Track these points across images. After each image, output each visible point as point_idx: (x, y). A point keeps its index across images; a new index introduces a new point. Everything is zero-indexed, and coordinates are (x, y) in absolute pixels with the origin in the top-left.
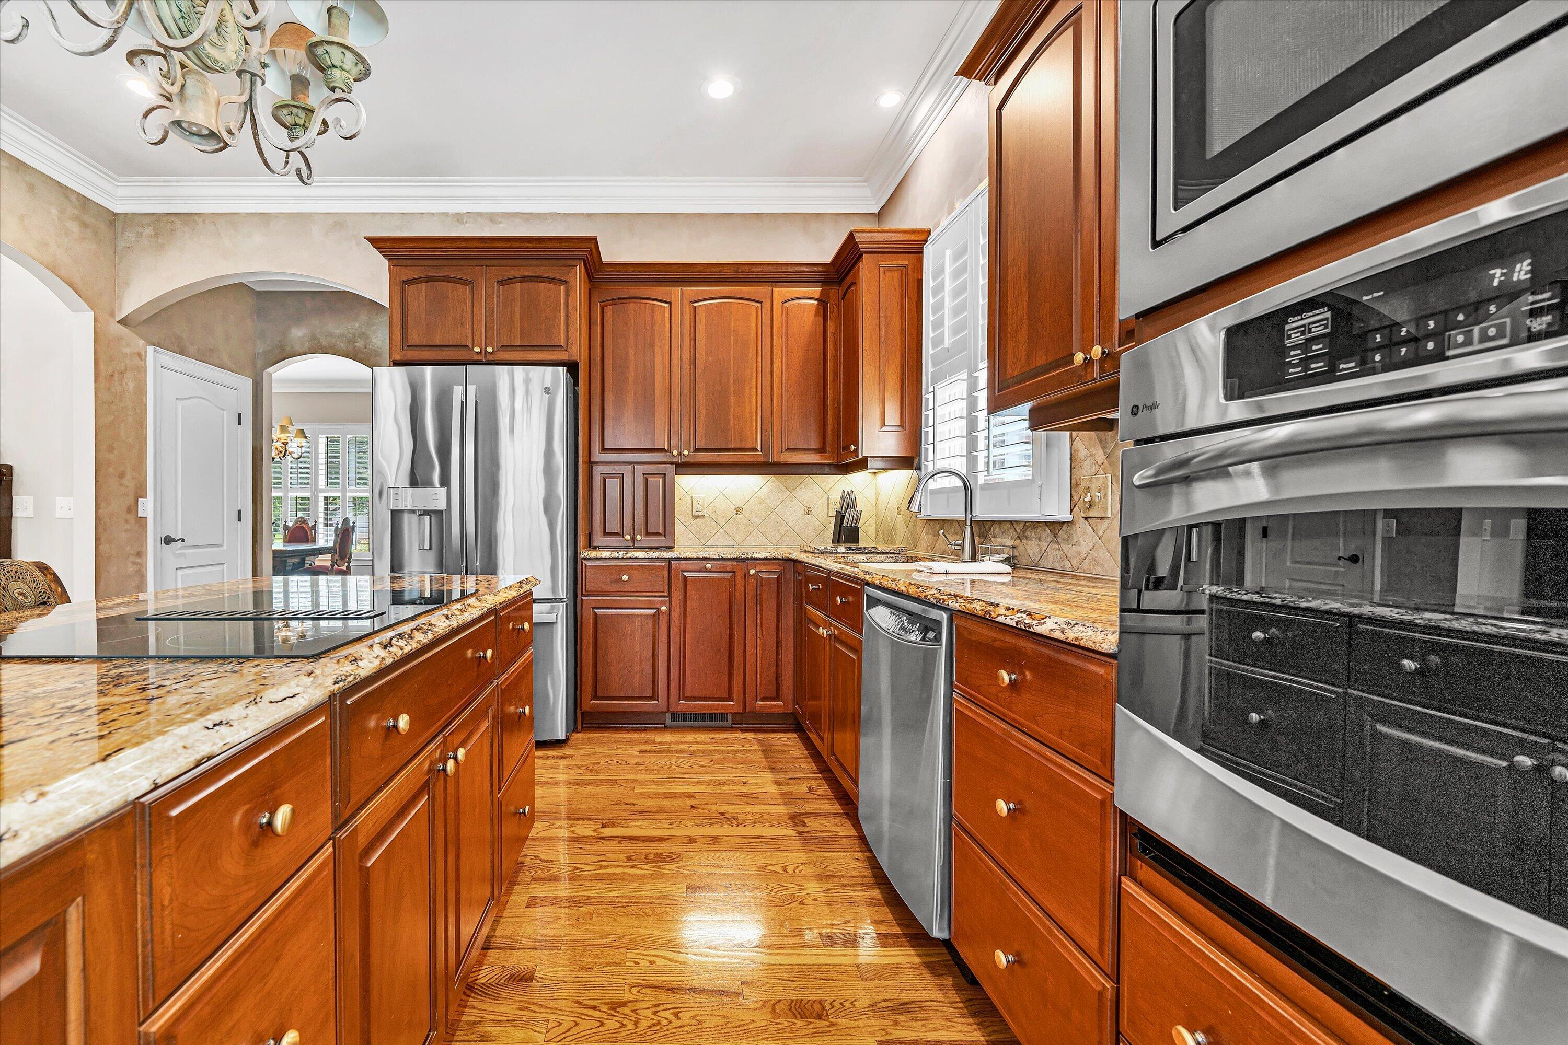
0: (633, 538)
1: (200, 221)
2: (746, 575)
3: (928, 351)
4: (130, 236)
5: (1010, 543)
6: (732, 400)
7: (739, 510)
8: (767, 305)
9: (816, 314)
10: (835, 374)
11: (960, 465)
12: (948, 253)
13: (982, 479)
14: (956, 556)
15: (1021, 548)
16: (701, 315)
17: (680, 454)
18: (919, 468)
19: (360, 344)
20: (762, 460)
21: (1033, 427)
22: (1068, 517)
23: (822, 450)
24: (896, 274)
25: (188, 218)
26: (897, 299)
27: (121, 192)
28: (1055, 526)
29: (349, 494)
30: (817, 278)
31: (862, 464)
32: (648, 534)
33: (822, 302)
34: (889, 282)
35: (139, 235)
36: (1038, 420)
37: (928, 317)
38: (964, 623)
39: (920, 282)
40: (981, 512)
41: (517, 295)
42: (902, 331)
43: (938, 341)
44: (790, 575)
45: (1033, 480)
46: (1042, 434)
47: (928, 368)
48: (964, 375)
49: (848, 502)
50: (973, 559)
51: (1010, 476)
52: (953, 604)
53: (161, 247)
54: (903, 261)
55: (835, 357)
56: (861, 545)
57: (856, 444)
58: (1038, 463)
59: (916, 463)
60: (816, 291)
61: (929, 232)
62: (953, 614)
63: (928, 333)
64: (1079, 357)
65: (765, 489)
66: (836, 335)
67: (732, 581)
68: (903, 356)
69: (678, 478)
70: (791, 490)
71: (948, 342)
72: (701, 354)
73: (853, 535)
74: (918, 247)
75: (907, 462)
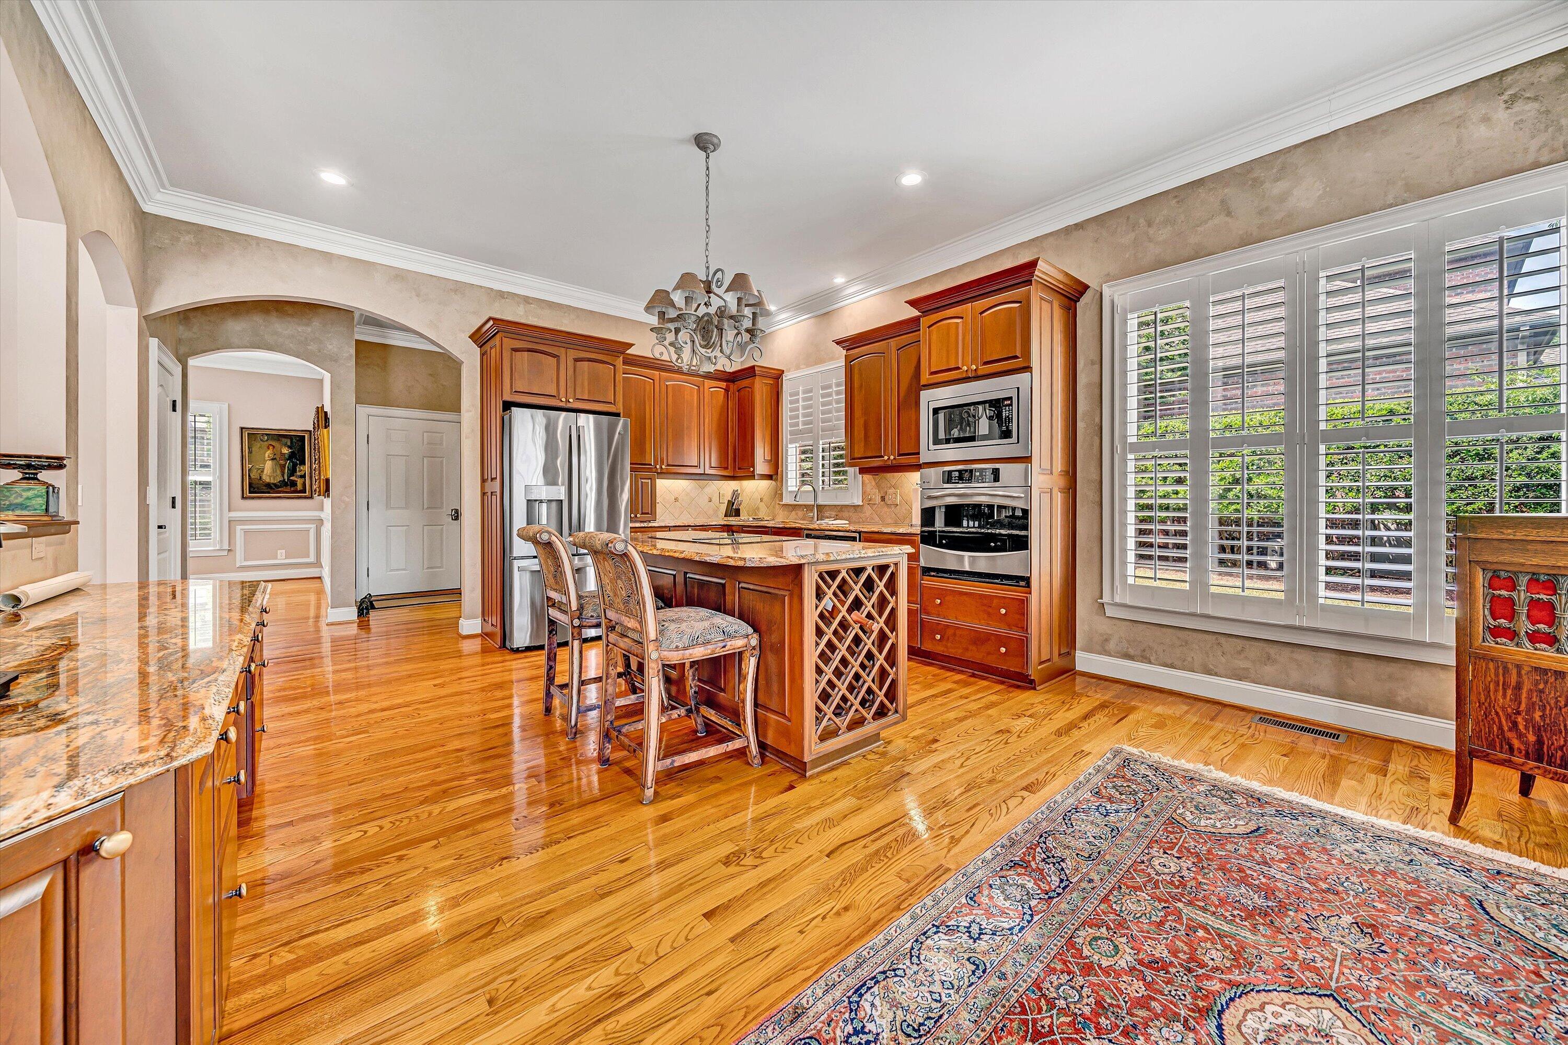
0: (636, 516)
1: (251, 241)
3: (786, 428)
4: (168, 238)
6: (685, 438)
7: (676, 499)
8: (701, 389)
9: (723, 395)
10: (733, 429)
12: (801, 388)
16: (670, 390)
17: (660, 467)
19: (312, 347)
20: (700, 472)
22: (861, 504)
23: (723, 468)
24: (769, 387)
26: (768, 400)
27: (159, 196)
28: (856, 507)
30: (725, 378)
31: (751, 477)
32: (642, 513)
33: (727, 390)
34: (766, 391)
35: (175, 239)
37: (786, 413)
39: (778, 393)
40: (820, 502)
42: (771, 414)
43: (794, 425)
47: (786, 436)
48: (811, 443)
49: (735, 494)
53: (204, 256)
54: (771, 382)
55: (733, 421)
56: (742, 517)
57: (753, 467)
59: (777, 477)
60: (723, 385)
61: (783, 371)
63: (785, 420)
64: (886, 458)
65: (690, 487)
66: (733, 409)
68: (772, 427)
69: (657, 481)
70: (702, 488)
71: (801, 427)
72: (670, 411)
73: (737, 513)
74: (777, 376)
75: (769, 477)
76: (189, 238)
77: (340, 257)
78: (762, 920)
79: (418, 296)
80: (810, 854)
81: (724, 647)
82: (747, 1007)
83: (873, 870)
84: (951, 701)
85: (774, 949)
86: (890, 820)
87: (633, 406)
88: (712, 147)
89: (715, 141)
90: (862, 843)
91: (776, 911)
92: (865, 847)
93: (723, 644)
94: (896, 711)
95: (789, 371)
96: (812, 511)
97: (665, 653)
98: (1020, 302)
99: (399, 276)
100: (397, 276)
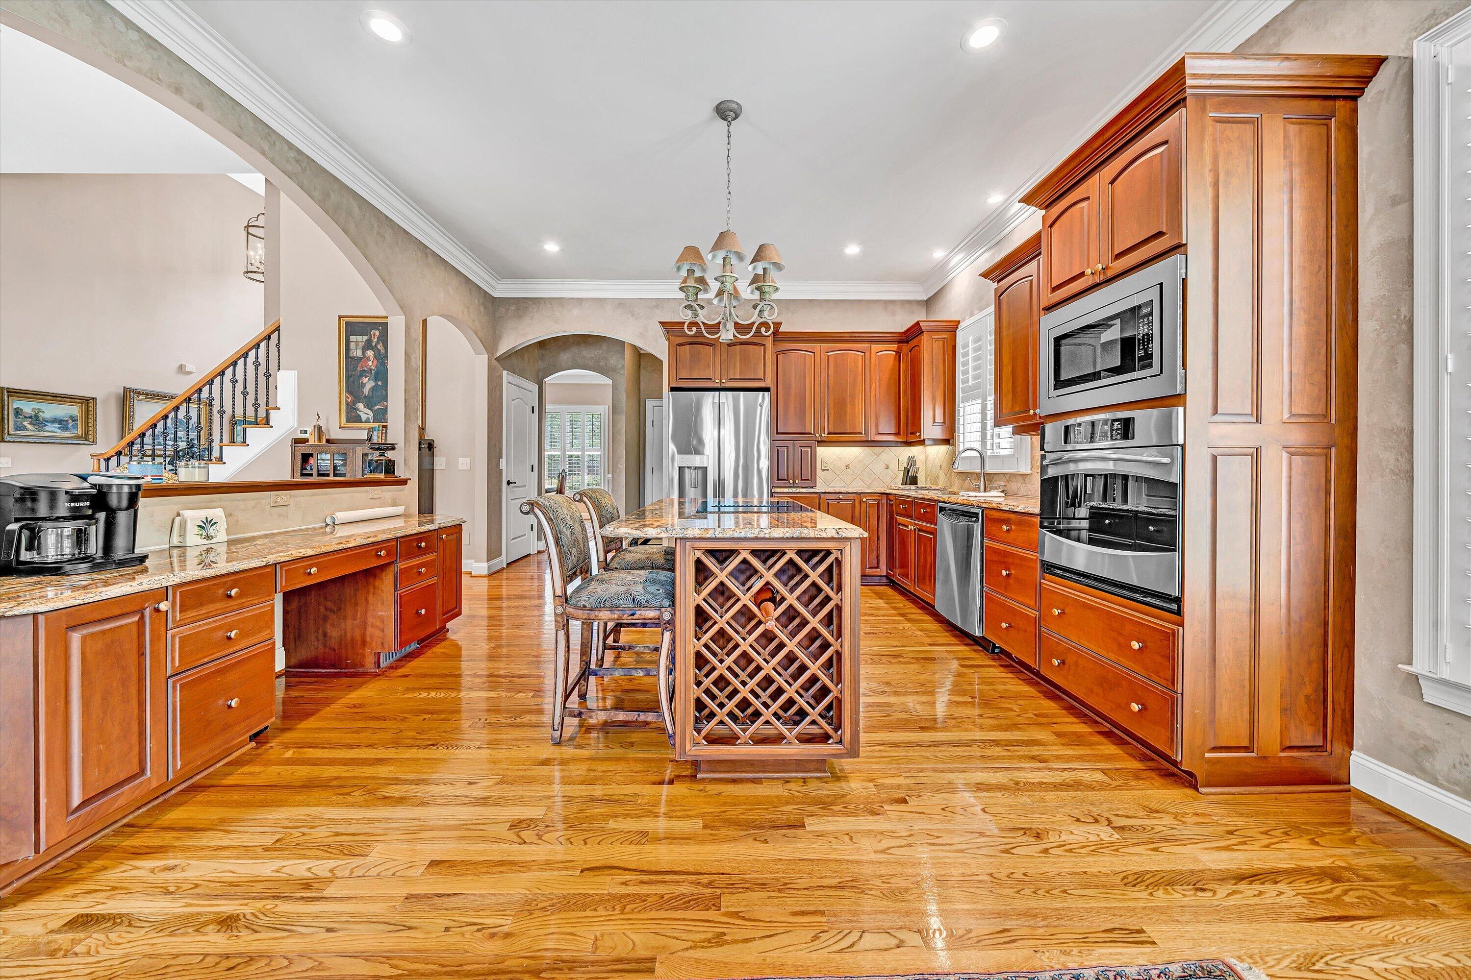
0: (794, 482)
1: (541, 301)
2: (861, 502)
3: (959, 385)
4: (502, 310)
5: (1003, 484)
6: (849, 405)
7: (848, 467)
8: (867, 354)
9: (895, 359)
10: (905, 393)
11: (978, 446)
12: (971, 338)
13: (989, 453)
14: (977, 490)
15: (1008, 486)
16: (831, 360)
17: (820, 435)
18: (954, 445)
19: (602, 363)
20: (865, 439)
21: (1013, 434)
22: (1029, 472)
23: (897, 434)
24: (941, 343)
25: (536, 301)
26: (941, 356)
27: (499, 286)
28: (1024, 476)
29: (587, 453)
30: (896, 339)
31: (922, 442)
32: (802, 480)
33: (898, 353)
34: (937, 347)
35: (508, 310)
36: (1015, 432)
37: (959, 368)
38: (989, 512)
39: (954, 347)
40: (988, 469)
41: (738, 352)
42: (944, 372)
43: (966, 381)
44: (884, 501)
45: (1014, 455)
46: (1018, 437)
47: (959, 394)
48: (980, 401)
49: (912, 461)
50: (985, 491)
51: (1003, 452)
52: (984, 505)
53: (520, 317)
54: (945, 336)
55: (905, 383)
56: (919, 485)
57: (920, 432)
58: (1016, 447)
59: (951, 442)
60: (895, 346)
61: (959, 322)
62: (984, 509)
63: (959, 377)
64: (1031, 412)
65: (862, 455)
66: (906, 371)
67: (853, 506)
68: (945, 386)
69: (818, 449)
70: (877, 455)
71: (970, 383)
72: (831, 381)
73: (914, 481)
74: (952, 328)
75: (946, 442)
76: (513, 308)
77: (586, 299)
78: (448, 895)
79: (633, 316)
80: (575, 859)
81: (633, 615)
82: (320, 963)
83: (593, 913)
84: (1010, 758)
85: (410, 928)
86: (692, 869)
87: (793, 379)
88: (732, 114)
89: (734, 106)
90: (628, 877)
91: (467, 894)
92: (624, 884)
93: (632, 612)
94: (840, 742)
95: (964, 320)
96: (979, 479)
97: (571, 610)
98: (1166, 142)
99: (621, 304)
100: (620, 304)
